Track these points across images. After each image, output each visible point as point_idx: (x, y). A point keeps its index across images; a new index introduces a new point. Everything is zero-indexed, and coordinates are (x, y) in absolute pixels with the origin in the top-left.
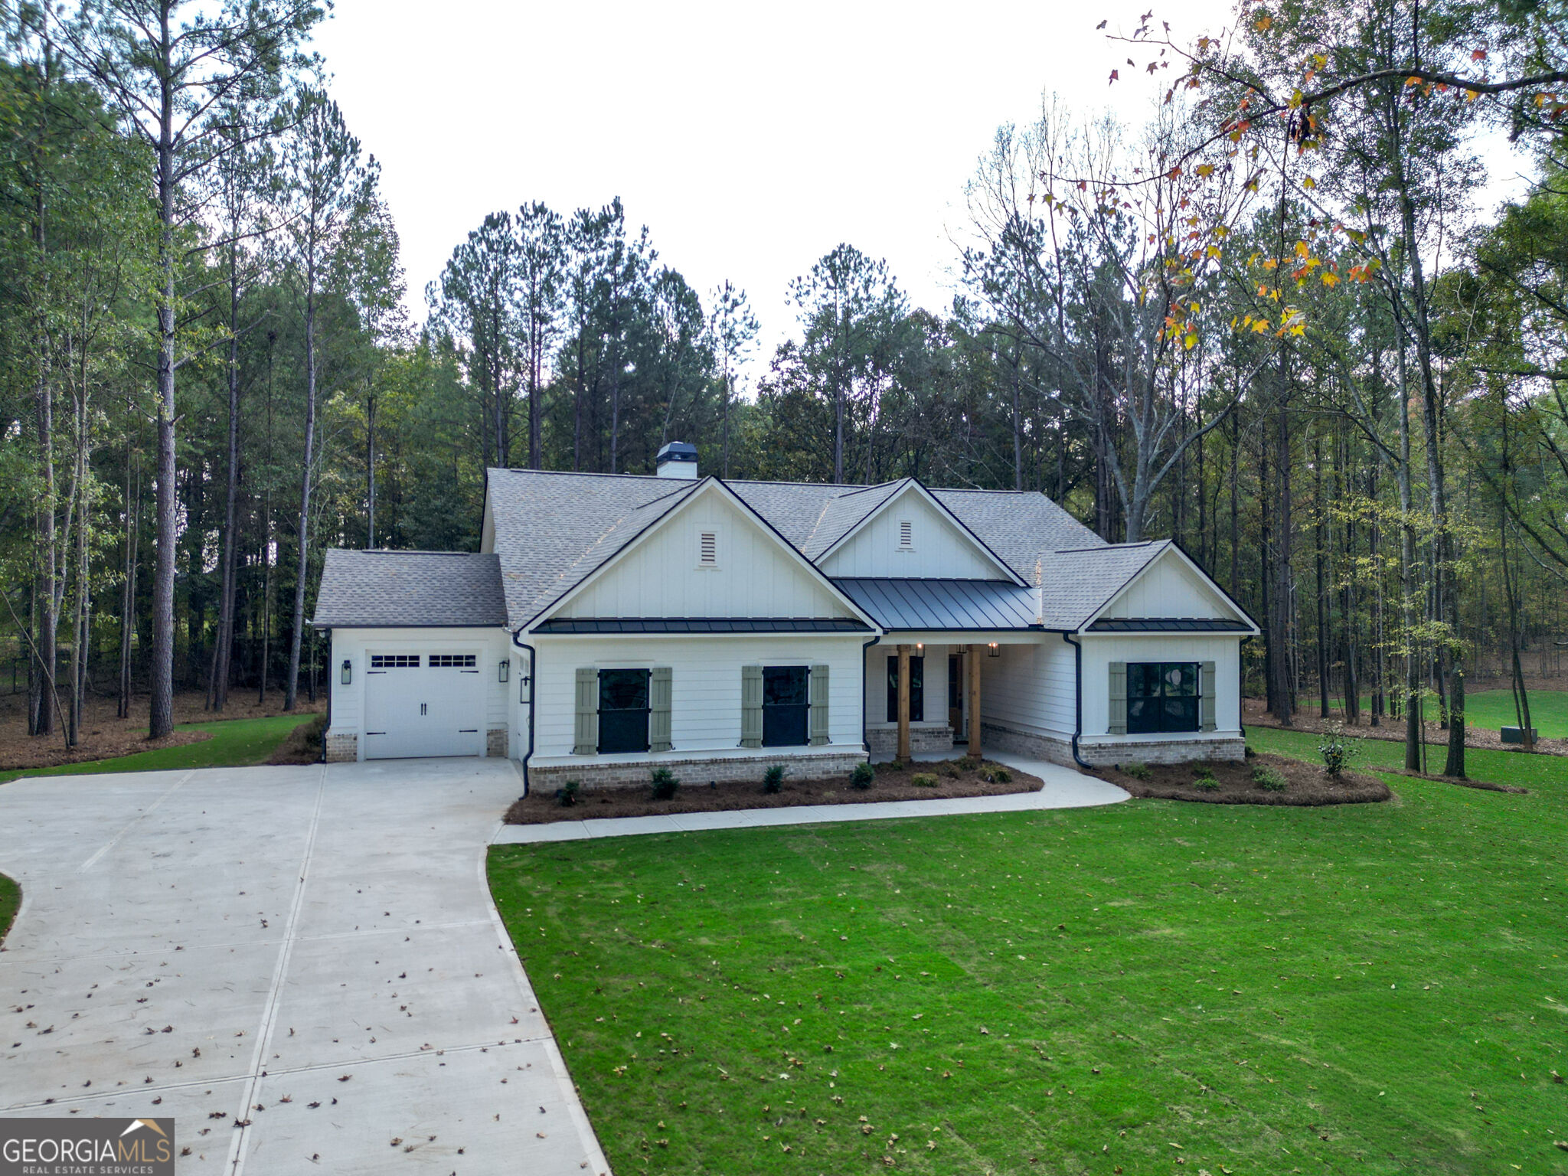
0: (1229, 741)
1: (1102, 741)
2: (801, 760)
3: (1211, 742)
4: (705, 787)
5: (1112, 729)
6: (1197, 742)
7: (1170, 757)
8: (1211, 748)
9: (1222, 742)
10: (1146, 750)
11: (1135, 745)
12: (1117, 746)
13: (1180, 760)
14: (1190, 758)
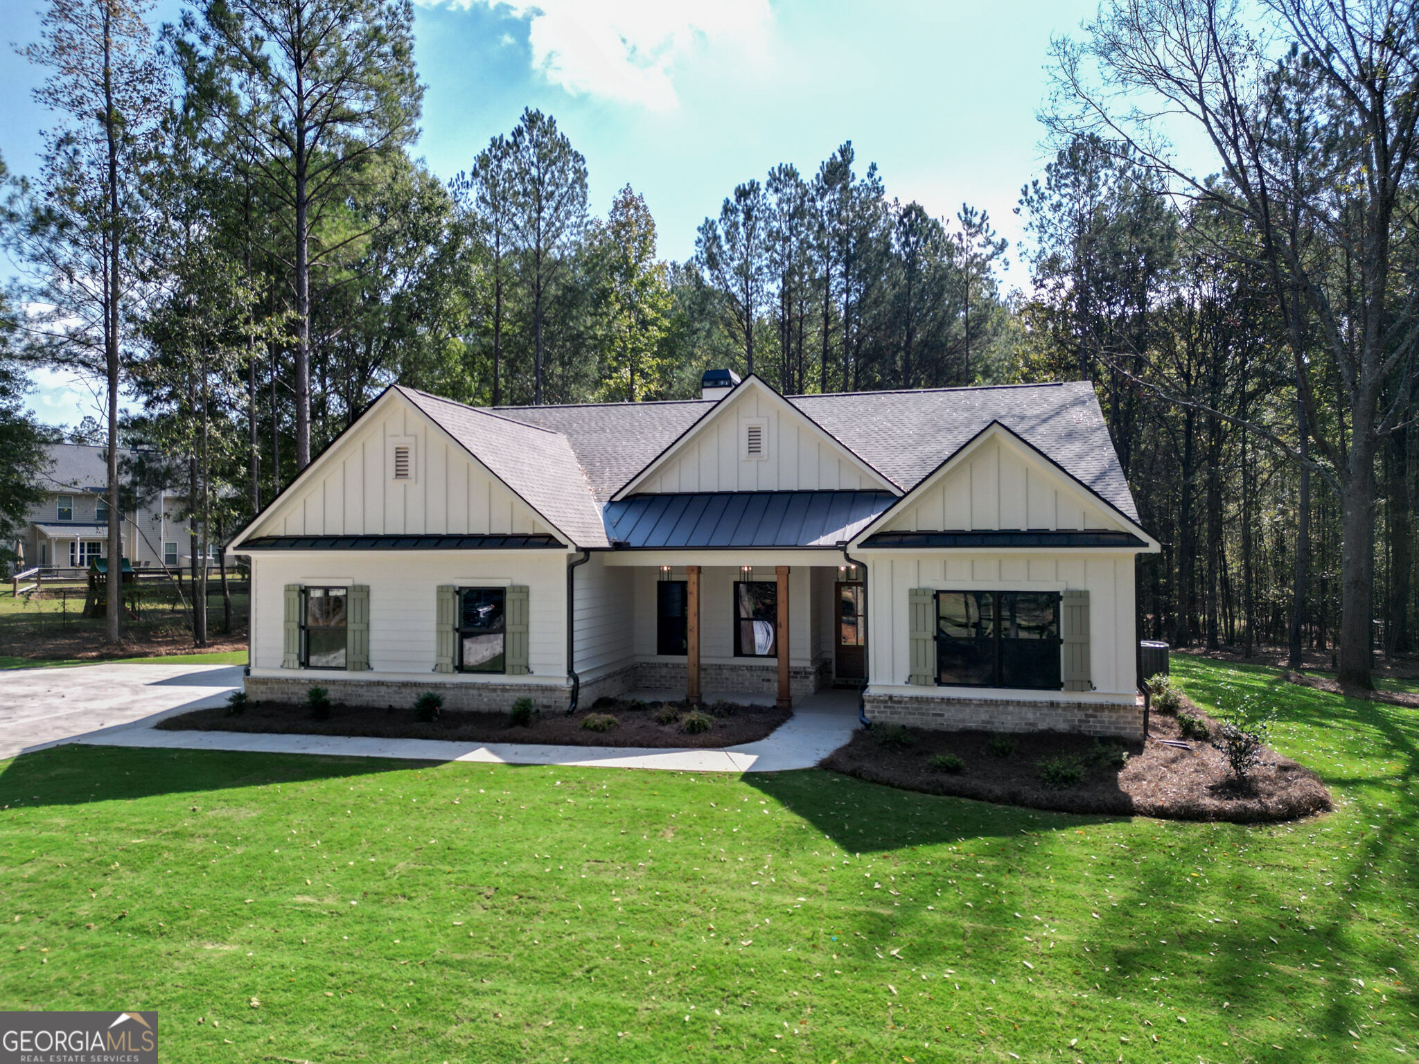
0: (1113, 708)
1: (896, 692)
2: (494, 690)
3: (1079, 706)
4: (379, 710)
5: (912, 679)
6: (1052, 705)
7: (1009, 722)
8: (1080, 715)
9: (1100, 707)
10: (968, 710)
11: (948, 701)
12: (917, 699)
13: (1021, 728)
14: (1042, 726)
